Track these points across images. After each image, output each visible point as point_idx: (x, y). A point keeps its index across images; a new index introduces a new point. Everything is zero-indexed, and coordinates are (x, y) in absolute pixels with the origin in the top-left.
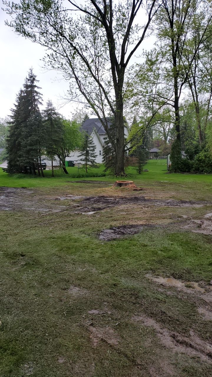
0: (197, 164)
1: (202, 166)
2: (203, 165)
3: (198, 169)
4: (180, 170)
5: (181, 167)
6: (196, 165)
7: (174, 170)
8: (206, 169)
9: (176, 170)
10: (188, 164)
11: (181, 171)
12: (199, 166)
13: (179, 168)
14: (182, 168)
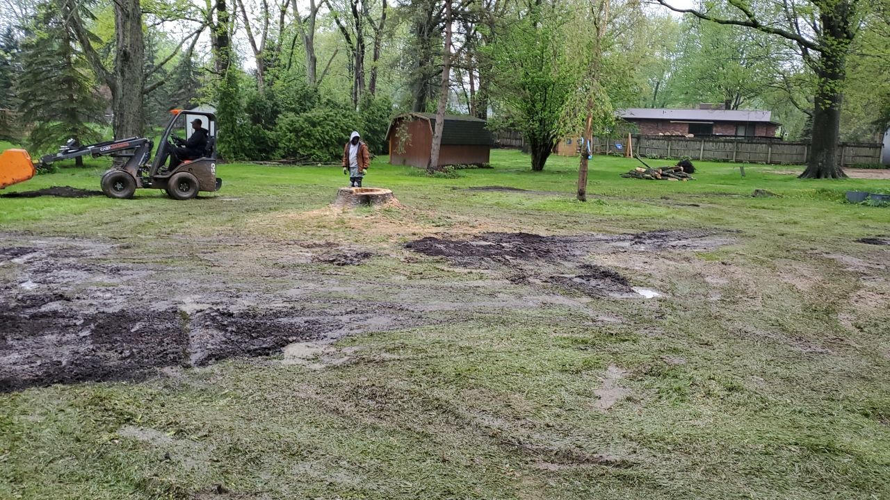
0: (290, 140)
1: (305, 146)
2: (308, 143)
3: (292, 152)
4: (246, 155)
5: (249, 146)
6: (288, 144)
7: (232, 155)
8: (317, 153)
9: (235, 153)
10: (264, 138)
11: (248, 156)
12: (296, 146)
13: (243, 150)
14: (250, 149)
